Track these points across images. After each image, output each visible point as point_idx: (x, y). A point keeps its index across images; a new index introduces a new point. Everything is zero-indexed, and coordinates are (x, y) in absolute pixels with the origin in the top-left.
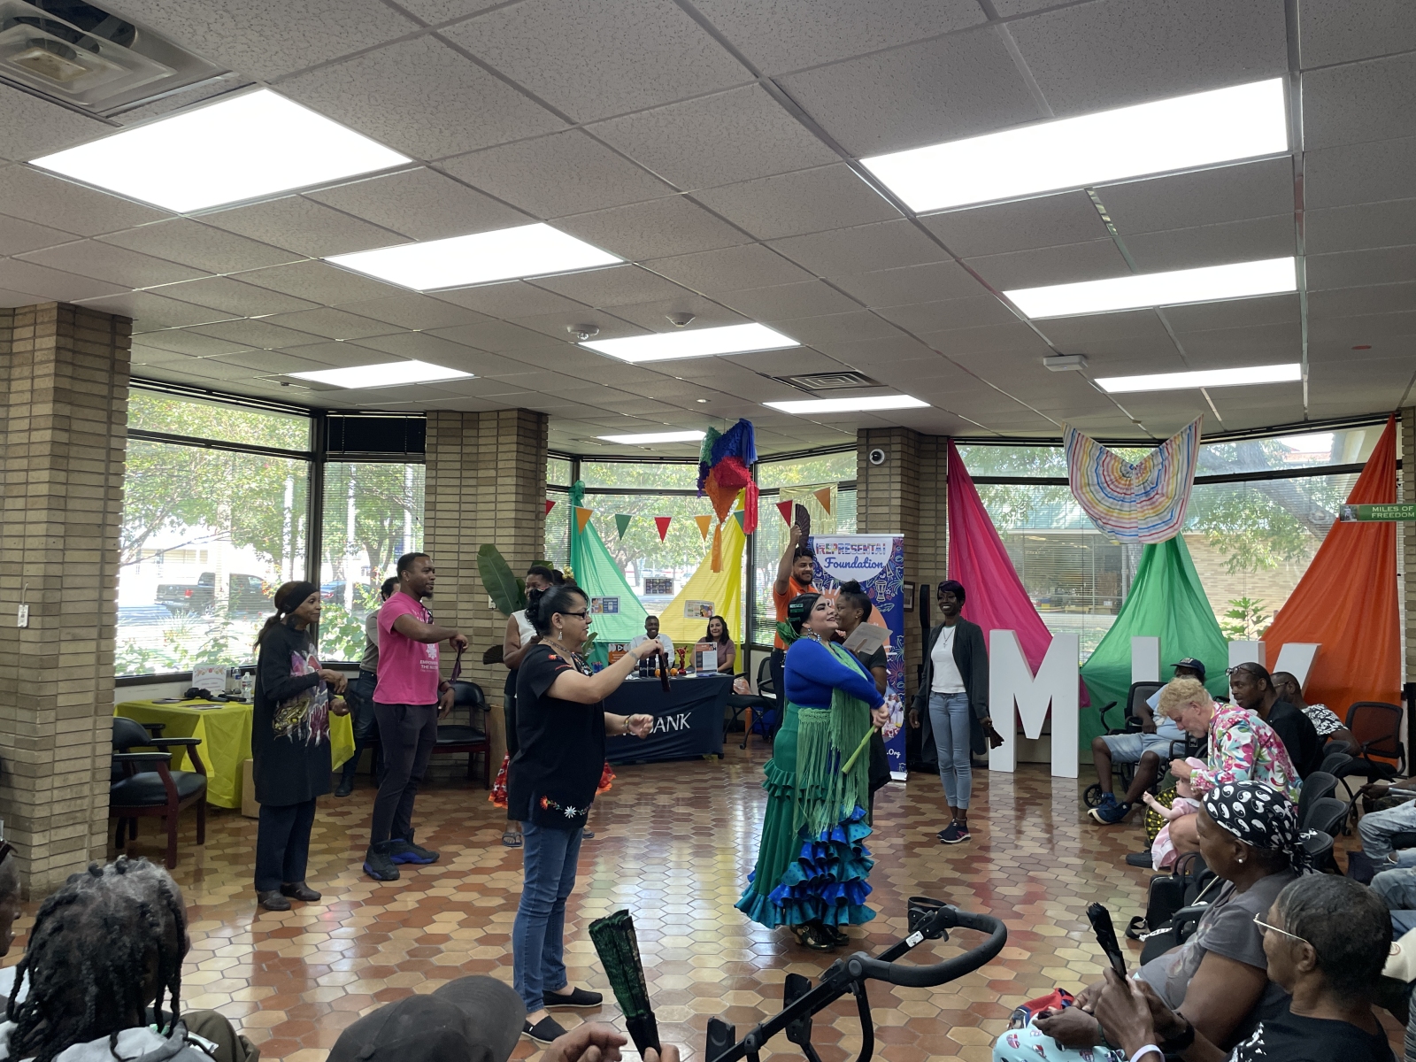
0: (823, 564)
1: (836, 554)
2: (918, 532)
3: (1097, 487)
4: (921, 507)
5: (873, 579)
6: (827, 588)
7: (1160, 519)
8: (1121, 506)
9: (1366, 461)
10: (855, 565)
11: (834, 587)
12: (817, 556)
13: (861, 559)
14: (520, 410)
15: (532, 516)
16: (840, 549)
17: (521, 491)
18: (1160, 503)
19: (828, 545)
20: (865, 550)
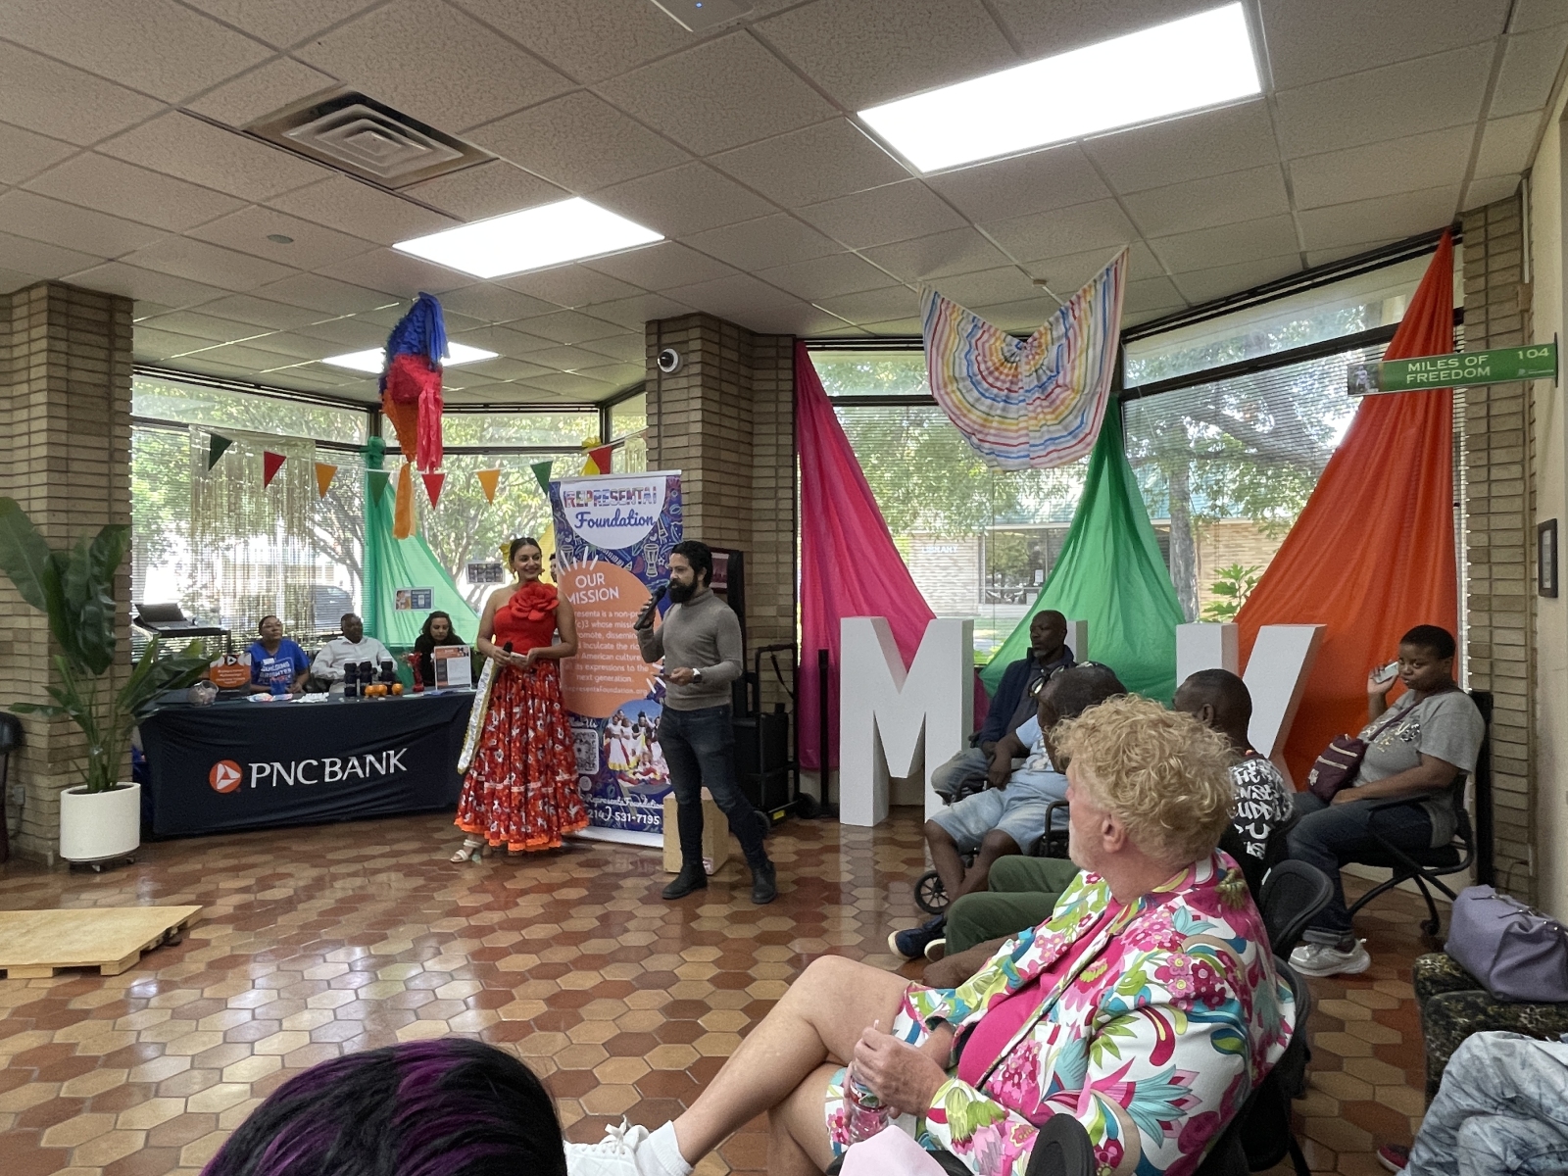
0: (573, 522)
1: (591, 507)
2: (751, 478)
3: (968, 382)
4: (756, 440)
5: (641, 542)
6: (580, 559)
7: (1066, 428)
8: (1004, 410)
9: (1400, 320)
10: (617, 521)
11: (590, 558)
12: (566, 511)
13: (624, 514)
14: (53, 284)
15: (104, 455)
16: (596, 498)
17: (62, 412)
18: (1062, 403)
19: (578, 493)
20: (629, 498)
